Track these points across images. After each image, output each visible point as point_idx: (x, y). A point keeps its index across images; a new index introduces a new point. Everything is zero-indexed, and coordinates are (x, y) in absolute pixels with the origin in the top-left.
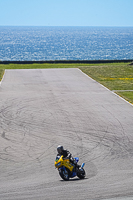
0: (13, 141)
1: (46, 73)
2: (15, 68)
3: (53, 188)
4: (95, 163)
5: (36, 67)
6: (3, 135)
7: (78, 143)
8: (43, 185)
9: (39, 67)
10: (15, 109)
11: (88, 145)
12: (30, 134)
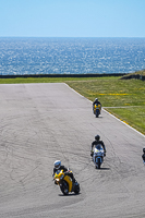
1: (30, 88)
11: (75, 167)
12: (13, 155)
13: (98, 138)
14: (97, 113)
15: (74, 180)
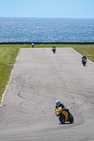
0: (26, 99)
1: (49, 51)
2: (28, 47)
3: (54, 132)
4: (84, 115)
5: (42, 47)
6: (19, 94)
7: (72, 101)
8: (47, 130)
10: (27, 76)
11: (79, 102)
12: (38, 94)
15: (69, 114)
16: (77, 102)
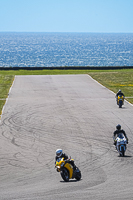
0: (23, 147)
1: (56, 79)
2: (25, 74)
3: (63, 194)
4: (105, 170)
6: (13, 141)
7: (88, 149)
8: (53, 192)
9: (49, 73)
10: (25, 115)
11: (97, 151)
12: (40, 140)
13: (119, 127)
14: (120, 103)
15: (75, 168)
16: (95, 151)
